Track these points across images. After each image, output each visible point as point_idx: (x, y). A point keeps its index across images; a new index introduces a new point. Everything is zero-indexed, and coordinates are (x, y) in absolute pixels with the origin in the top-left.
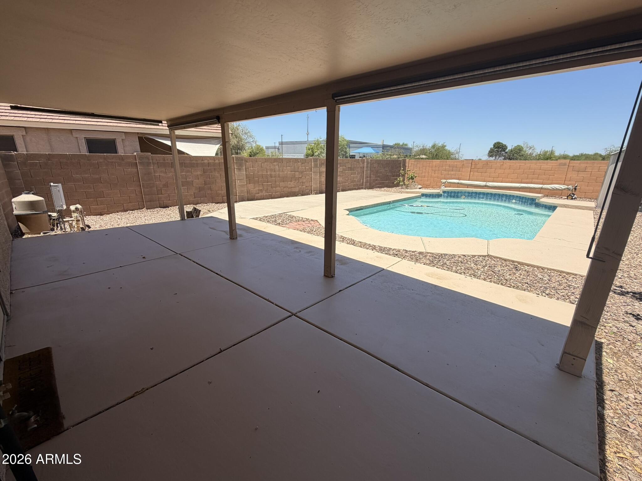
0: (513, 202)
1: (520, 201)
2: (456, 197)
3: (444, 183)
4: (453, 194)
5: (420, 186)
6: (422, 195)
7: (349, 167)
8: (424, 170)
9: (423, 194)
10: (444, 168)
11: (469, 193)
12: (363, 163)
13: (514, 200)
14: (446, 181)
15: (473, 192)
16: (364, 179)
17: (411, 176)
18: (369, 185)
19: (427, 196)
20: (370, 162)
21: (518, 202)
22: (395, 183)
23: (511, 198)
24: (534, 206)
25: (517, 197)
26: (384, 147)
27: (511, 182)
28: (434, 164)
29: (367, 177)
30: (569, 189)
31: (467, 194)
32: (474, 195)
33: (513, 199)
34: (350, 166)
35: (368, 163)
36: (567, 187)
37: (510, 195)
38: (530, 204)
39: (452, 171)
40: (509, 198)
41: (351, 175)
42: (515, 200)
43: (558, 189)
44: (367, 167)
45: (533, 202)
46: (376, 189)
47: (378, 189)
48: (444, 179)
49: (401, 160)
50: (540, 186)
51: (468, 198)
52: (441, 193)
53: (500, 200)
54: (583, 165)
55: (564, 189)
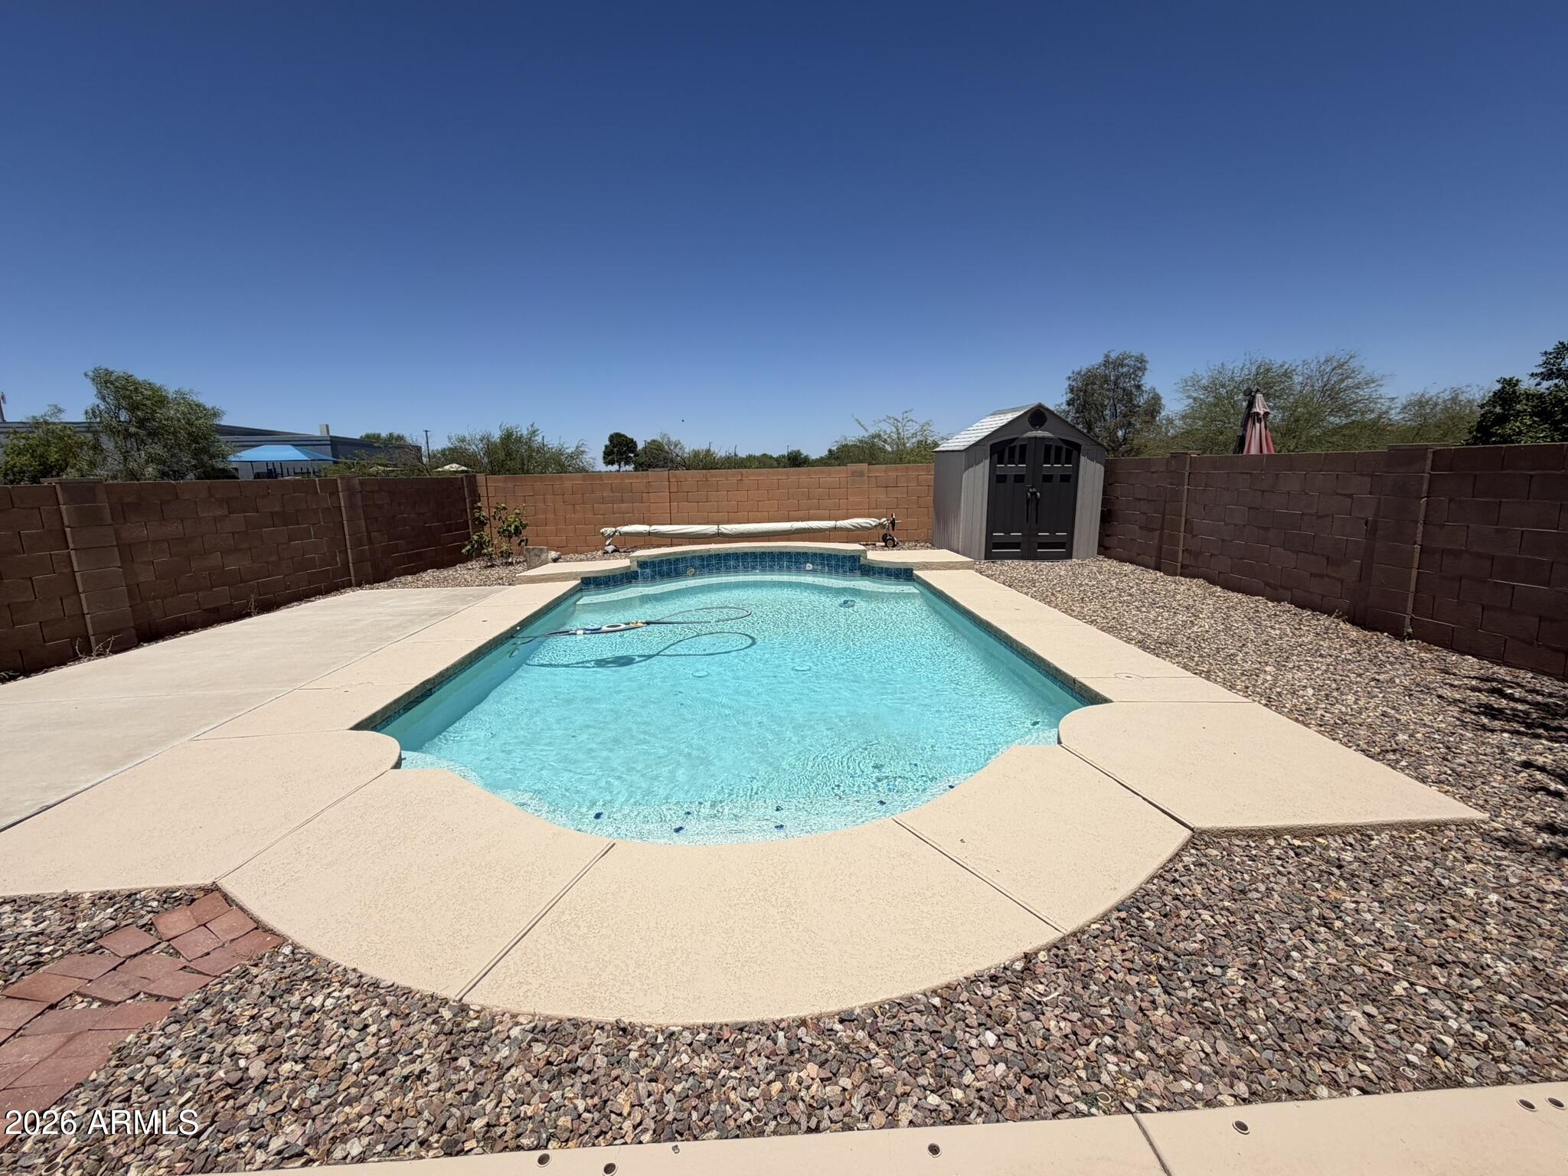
0: (807, 568)
1: (823, 564)
2: (673, 574)
3: (609, 536)
4: (665, 568)
5: (553, 554)
6: (582, 582)
7: (273, 514)
8: (541, 505)
9: (586, 578)
10: (599, 494)
11: (701, 558)
12: (334, 493)
13: (808, 565)
14: (614, 529)
15: (710, 556)
16: (349, 551)
17: (513, 526)
18: (370, 569)
19: (601, 584)
20: (358, 487)
21: (819, 567)
22: (464, 551)
23: (802, 560)
24: (858, 572)
25: (815, 555)
26: (338, 445)
27: (769, 521)
28: (568, 484)
29: (357, 543)
30: (881, 525)
31: (697, 563)
32: (714, 562)
33: (806, 563)
34: (277, 509)
35: (351, 492)
36: (878, 521)
37: (798, 554)
38: (852, 570)
39: (623, 502)
40: (795, 561)
41: (290, 540)
42: (813, 564)
43: (866, 527)
44: (351, 507)
45: (855, 565)
46: (403, 579)
47: (409, 578)
48: (607, 525)
49: (462, 478)
50: (830, 524)
51: (702, 574)
52: (635, 567)
53: (776, 567)
54: (892, 474)
55: (875, 526)
